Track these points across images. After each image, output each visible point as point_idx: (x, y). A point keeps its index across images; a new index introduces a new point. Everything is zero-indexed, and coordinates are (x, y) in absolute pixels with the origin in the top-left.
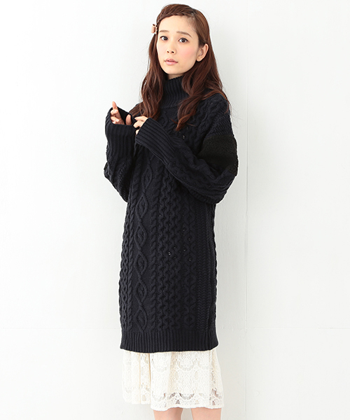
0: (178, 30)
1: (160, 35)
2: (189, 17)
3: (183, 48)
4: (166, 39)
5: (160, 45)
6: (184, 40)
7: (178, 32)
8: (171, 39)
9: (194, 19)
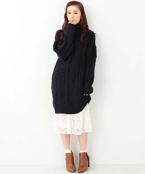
0: (73, 10)
1: (68, 12)
2: (76, 5)
3: (76, 16)
4: (70, 13)
5: (68, 15)
6: (76, 13)
7: (74, 11)
8: (72, 13)
9: (78, 5)
